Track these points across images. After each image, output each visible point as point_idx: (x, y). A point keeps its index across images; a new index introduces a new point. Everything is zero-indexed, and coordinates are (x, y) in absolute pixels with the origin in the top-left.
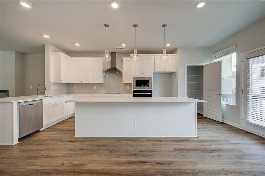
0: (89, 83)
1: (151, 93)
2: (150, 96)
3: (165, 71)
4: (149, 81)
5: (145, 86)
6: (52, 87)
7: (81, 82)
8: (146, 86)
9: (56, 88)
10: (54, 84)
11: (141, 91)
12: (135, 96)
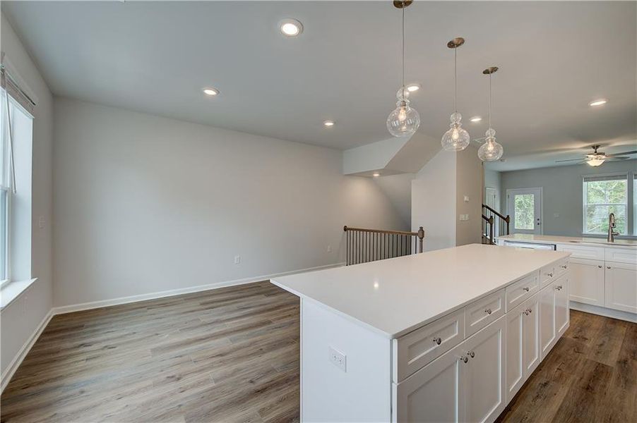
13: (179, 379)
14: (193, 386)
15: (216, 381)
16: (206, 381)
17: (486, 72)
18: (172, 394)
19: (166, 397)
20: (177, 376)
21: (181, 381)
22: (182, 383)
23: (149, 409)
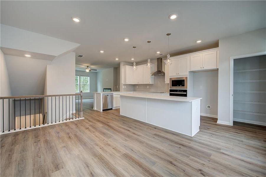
0: (143, 84)
1: (186, 93)
2: (186, 95)
3: (202, 69)
4: (184, 80)
5: (180, 86)
6: (123, 87)
7: (139, 84)
8: (182, 86)
9: (125, 87)
10: (124, 85)
11: (176, 91)
12: (171, 95)
13: (200, 170)
14: (198, 162)
15: (188, 157)
16: (192, 160)
17: (134, 47)
18: (208, 167)
19: (212, 168)
20: (200, 172)
21: (200, 168)
22: (201, 167)
23: (221, 169)
